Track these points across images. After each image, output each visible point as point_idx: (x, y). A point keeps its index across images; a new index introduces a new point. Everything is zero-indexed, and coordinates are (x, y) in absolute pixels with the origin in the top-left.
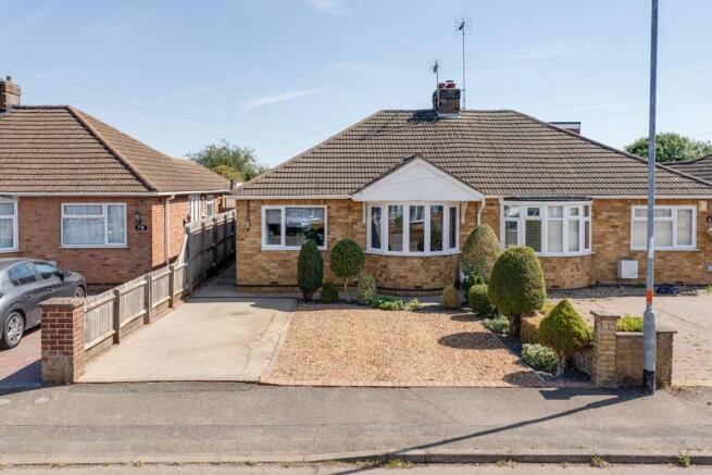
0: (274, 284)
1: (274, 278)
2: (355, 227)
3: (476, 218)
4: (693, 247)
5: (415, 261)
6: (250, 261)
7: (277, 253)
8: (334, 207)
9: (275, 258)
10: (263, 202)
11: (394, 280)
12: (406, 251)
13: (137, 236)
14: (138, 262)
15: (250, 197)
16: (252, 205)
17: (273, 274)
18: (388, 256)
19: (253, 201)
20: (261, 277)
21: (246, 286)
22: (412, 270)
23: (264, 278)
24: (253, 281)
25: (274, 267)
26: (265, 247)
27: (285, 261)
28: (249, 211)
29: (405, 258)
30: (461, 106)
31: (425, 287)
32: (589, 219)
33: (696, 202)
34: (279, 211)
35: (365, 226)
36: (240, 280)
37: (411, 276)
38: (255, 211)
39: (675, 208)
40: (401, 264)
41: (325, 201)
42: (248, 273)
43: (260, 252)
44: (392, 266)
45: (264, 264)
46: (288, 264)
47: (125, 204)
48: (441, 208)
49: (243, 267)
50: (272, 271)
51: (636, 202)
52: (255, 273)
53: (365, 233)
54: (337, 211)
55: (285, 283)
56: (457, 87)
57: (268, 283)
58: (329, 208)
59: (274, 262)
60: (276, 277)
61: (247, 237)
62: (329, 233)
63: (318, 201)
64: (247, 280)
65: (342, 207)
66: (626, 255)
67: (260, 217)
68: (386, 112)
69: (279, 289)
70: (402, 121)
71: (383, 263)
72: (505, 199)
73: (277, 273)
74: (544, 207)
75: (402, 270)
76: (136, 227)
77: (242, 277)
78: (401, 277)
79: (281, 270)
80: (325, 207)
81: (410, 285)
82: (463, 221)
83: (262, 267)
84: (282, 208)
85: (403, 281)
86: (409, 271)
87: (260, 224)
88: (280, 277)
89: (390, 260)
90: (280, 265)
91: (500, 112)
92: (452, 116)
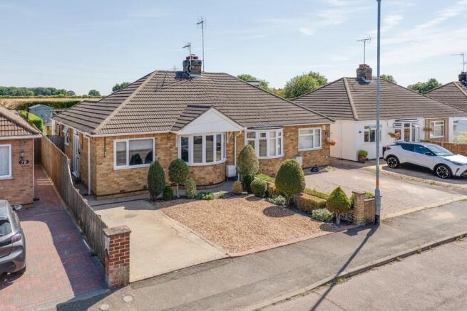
0: (122, 192)
1: (122, 188)
2: (171, 149)
3: (234, 139)
4: (320, 147)
5: (210, 168)
6: (106, 178)
7: (124, 171)
8: (159, 138)
9: (123, 174)
10: (114, 138)
11: (198, 180)
12: (204, 163)
13: (20, 168)
14: (21, 188)
15: (106, 135)
16: (107, 140)
17: (121, 185)
18: (193, 166)
19: (108, 137)
20: (113, 188)
21: (103, 195)
22: (208, 173)
23: (116, 188)
24: (109, 191)
25: (122, 181)
26: (116, 167)
27: (129, 176)
28: (105, 144)
29: (204, 166)
30: (202, 70)
31: (214, 183)
32: (282, 137)
33: (321, 126)
34: (126, 142)
35: (177, 149)
36: (100, 192)
37: (207, 177)
38: (109, 144)
39: (314, 129)
40: (201, 171)
41: (154, 135)
42: (105, 187)
43: (113, 171)
44: (196, 172)
45: (115, 179)
46: (131, 177)
47: (10, 146)
48: (220, 135)
49: (101, 183)
50: (121, 183)
51: (300, 127)
52: (110, 186)
53: (177, 153)
54: (161, 140)
55: (129, 190)
56: (199, 59)
57: (118, 191)
58: (156, 139)
59: (122, 177)
60: (123, 186)
61: (104, 162)
62: (156, 155)
63: (150, 135)
64: (104, 191)
65: (164, 138)
66: (296, 154)
67: (112, 148)
68: (160, 72)
69: (125, 194)
70: (171, 78)
71: (191, 171)
72: (248, 128)
73: (124, 184)
74: (268, 132)
75: (202, 174)
76: (20, 162)
77: (101, 190)
78: (202, 178)
79: (127, 182)
80: (154, 138)
81: (207, 182)
82: (228, 142)
83: (114, 181)
84: (127, 140)
85: (203, 180)
86: (207, 174)
87: (113, 152)
88: (126, 186)
89: (195, 169)
90: (126, 178)
91: (220, 74)
92: (197, 76)
